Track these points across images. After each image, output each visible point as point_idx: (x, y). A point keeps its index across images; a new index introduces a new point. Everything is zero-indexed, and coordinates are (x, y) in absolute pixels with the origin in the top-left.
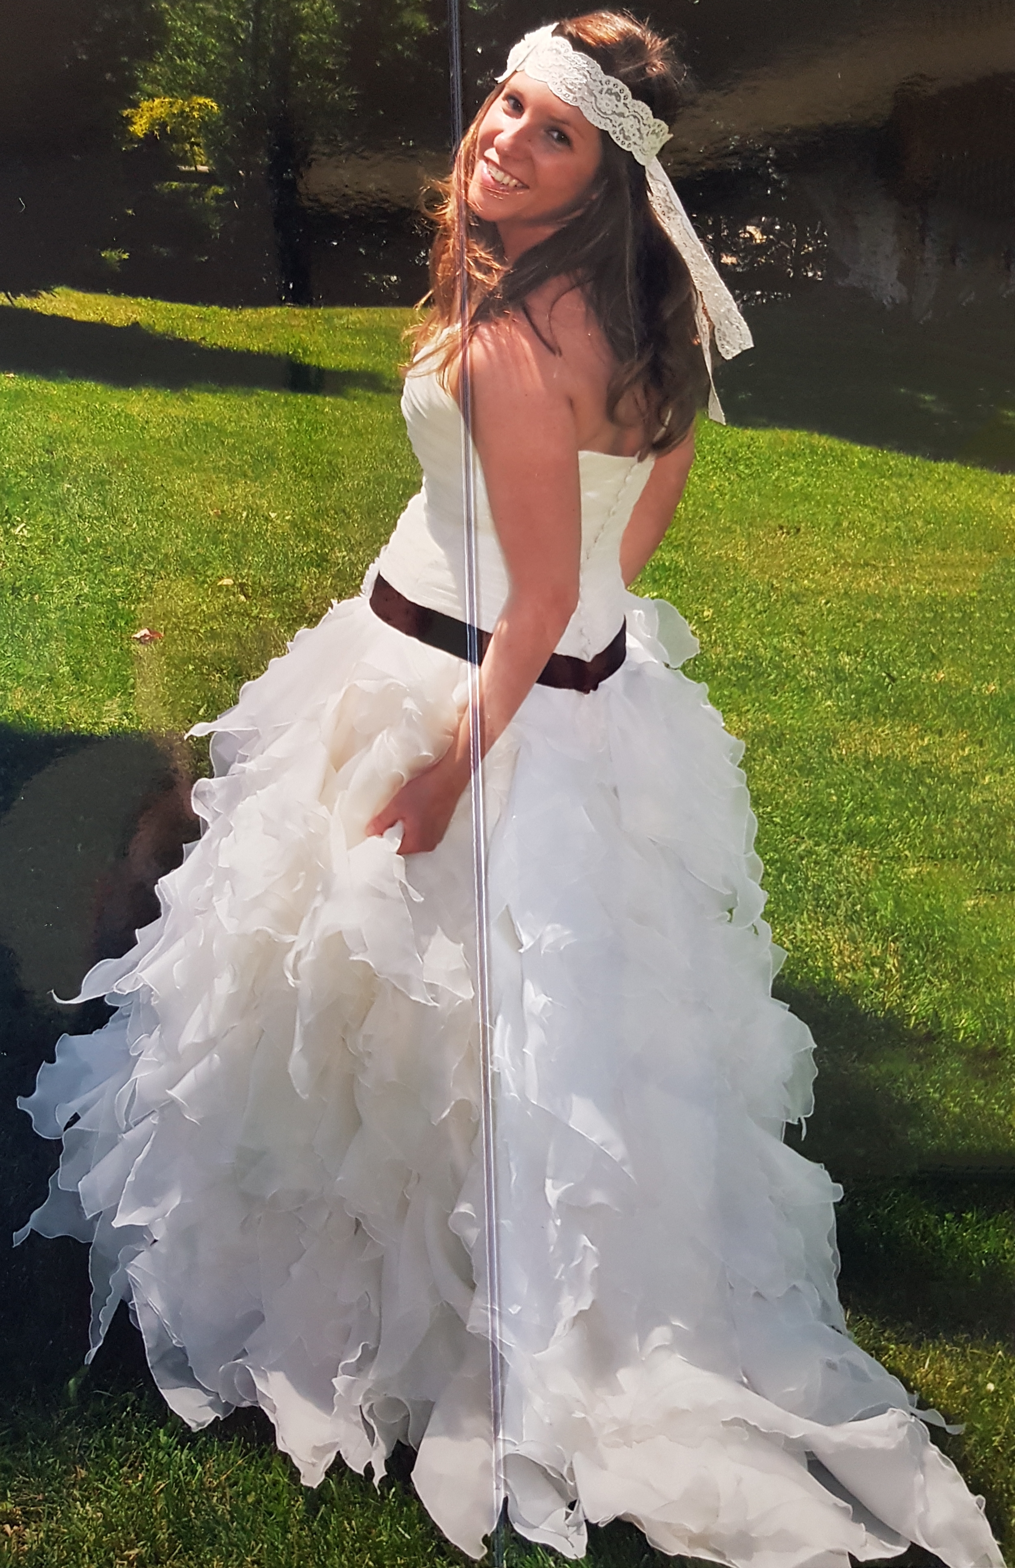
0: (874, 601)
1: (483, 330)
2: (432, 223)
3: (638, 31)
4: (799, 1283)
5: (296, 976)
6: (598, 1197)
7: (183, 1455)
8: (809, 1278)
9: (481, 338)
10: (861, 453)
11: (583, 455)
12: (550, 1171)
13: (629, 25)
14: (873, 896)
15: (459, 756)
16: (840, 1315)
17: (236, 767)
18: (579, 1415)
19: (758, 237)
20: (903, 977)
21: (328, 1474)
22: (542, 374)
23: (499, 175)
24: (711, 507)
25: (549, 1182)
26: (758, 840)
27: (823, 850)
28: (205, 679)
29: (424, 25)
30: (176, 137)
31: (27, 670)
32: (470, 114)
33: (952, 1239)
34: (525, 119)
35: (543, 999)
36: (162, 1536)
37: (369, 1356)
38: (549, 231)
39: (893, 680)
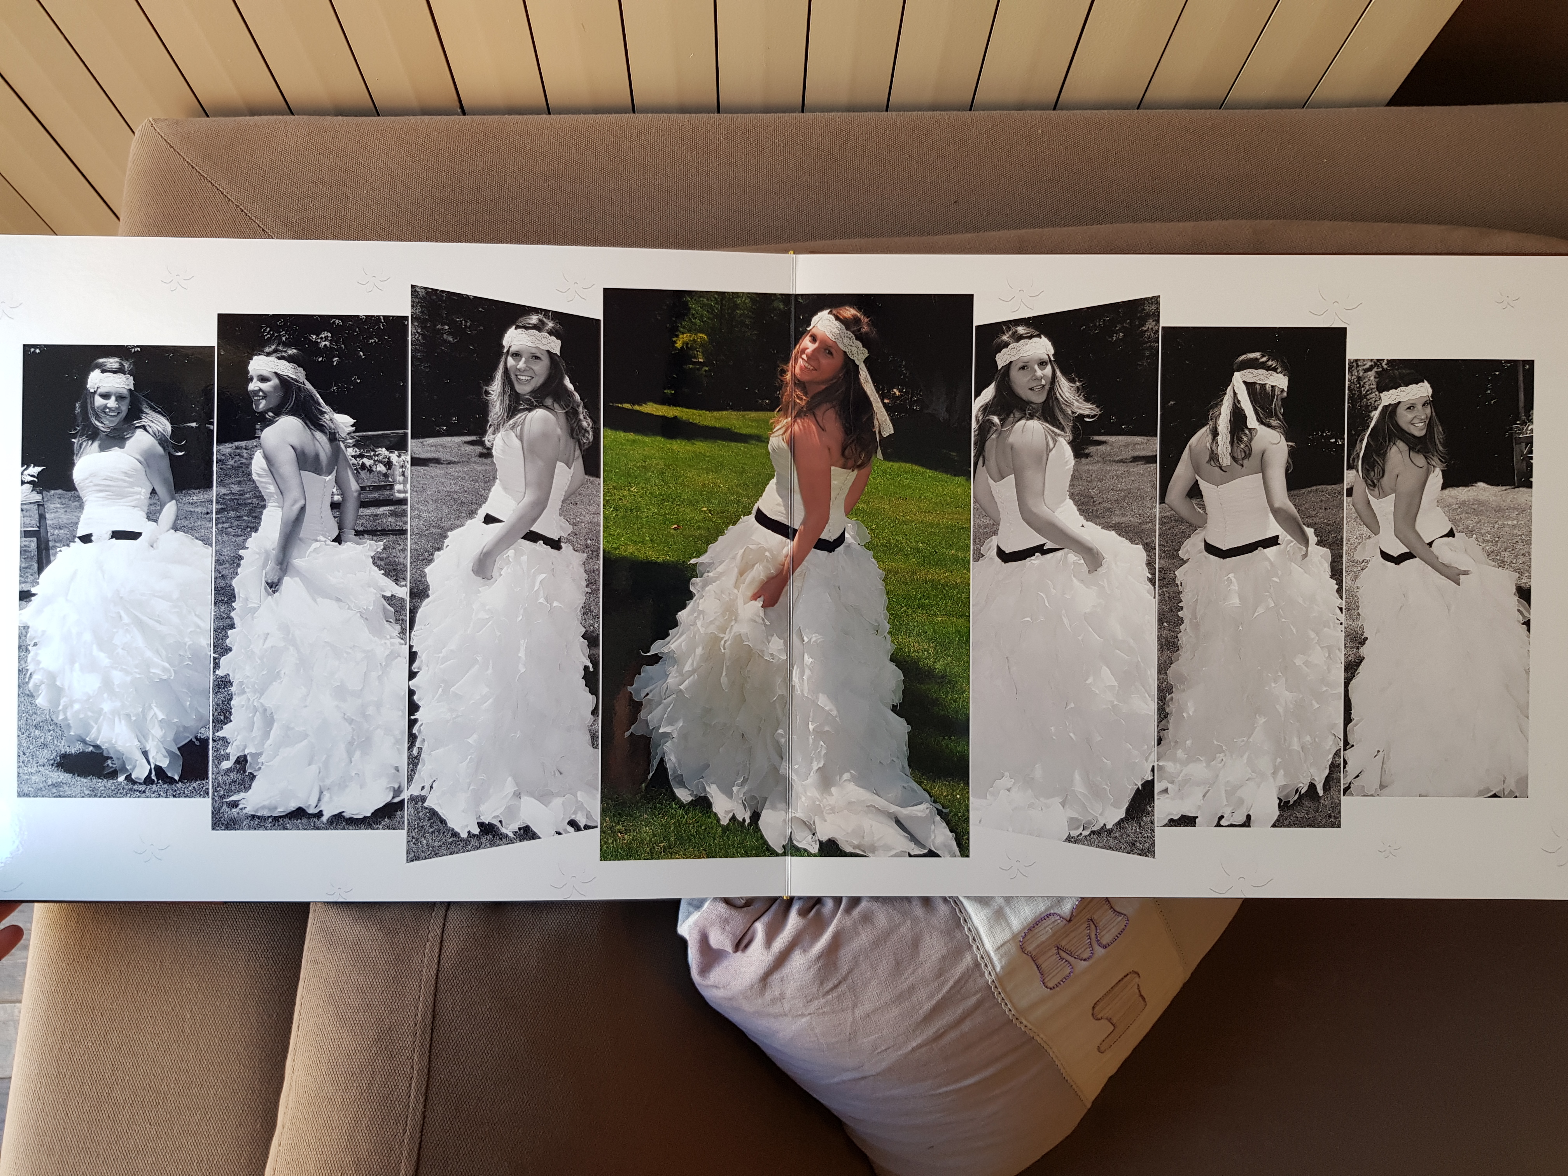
0: (931, 525)
1: (799, 421)
2: (782, 381)
3: (859, 315)
4: (894, 759)
5: (724, 649)
6: (827, 728)
7: (680, 812)
8: (898, 758)
9: (798, 423)
10: (929, 473)
11: (832, 468)
12: (810, 719)
13: (855, 312)
14: (926, 627)
15: (784, 573)
16: (908, 770)
17: (706, 575)
18: (817, 803)
19: (897, 393)
20: (934, 656)
21: (730, 820)
22: (819, 438)
23: (807, 365)
24: (876, 489)
25: (810, 723)
26: (888, 607)
27: (910, 611)
28: (696, 543)
29: (782, 307)
30: (692, 348)
31: (635, 538)
32: (797, 341)
33: (947, 746)
34: (816, 345)
35: (811, 660)
36: (672, 839)
37: (745, 780)
38: (823, 387)
39: (936, 553)
